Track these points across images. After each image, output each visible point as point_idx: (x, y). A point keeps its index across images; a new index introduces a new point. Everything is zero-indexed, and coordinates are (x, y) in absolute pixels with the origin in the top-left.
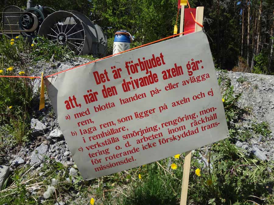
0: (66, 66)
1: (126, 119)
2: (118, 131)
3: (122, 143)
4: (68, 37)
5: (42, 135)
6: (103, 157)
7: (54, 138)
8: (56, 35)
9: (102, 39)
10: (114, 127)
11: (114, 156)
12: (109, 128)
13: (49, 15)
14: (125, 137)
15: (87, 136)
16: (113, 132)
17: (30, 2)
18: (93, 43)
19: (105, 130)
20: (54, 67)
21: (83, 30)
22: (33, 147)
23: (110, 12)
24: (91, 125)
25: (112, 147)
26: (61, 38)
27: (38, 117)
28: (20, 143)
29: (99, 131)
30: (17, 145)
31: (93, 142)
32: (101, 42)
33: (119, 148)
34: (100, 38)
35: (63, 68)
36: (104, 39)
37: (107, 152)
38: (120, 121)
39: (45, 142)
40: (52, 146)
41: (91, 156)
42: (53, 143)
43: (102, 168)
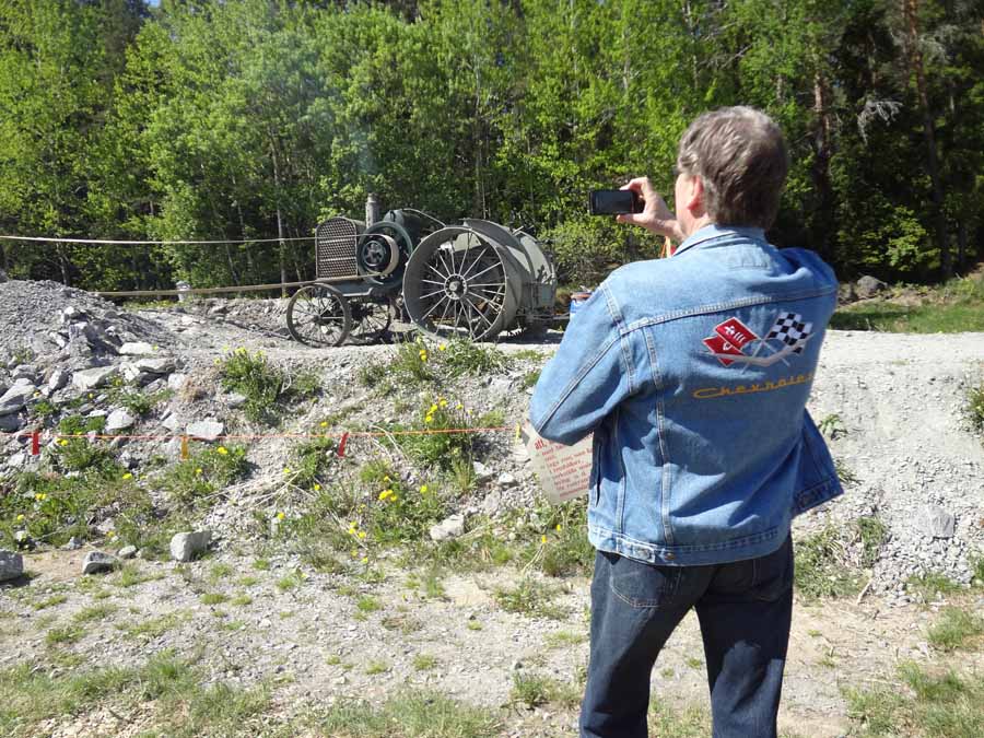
0: (501, 381)
1: (580, 454)
2: (576, 463)
3: (579, 472)
4: (468, 283)
5: (490, 480)
6: (565, 484)
7: (505, 484)
8: (443, 281)
9: (543, 268)
10: (573, 461)
11: (575, 483)
12: (568, 462)
13: (423, 240)
14: (581, 468)
15: (552, 469)
16: (571, 464)
17: (372, 204)
18: (523, 286)
19: (565, 463)
20: (484, 385)
21: (501, 265)
22: (484, 496)
23: (553, 150)
24: (555, 460)
25: (571, 476)
26: (453, 287)
27: (481, 459)
28: (466, 491)
29: (561, 465)
30: (463, 494)
31: (557, 474)
32: (541, 277)
33: (577, 477)
34: (537, 267)
35: (497, 385)
36: (547, 267)
37: (568, 480)
38: (576, 456)
39: (497, 488)
40: (505, 493)
41: (556, 484)
42: (505, 490)
43: (565, 494)
